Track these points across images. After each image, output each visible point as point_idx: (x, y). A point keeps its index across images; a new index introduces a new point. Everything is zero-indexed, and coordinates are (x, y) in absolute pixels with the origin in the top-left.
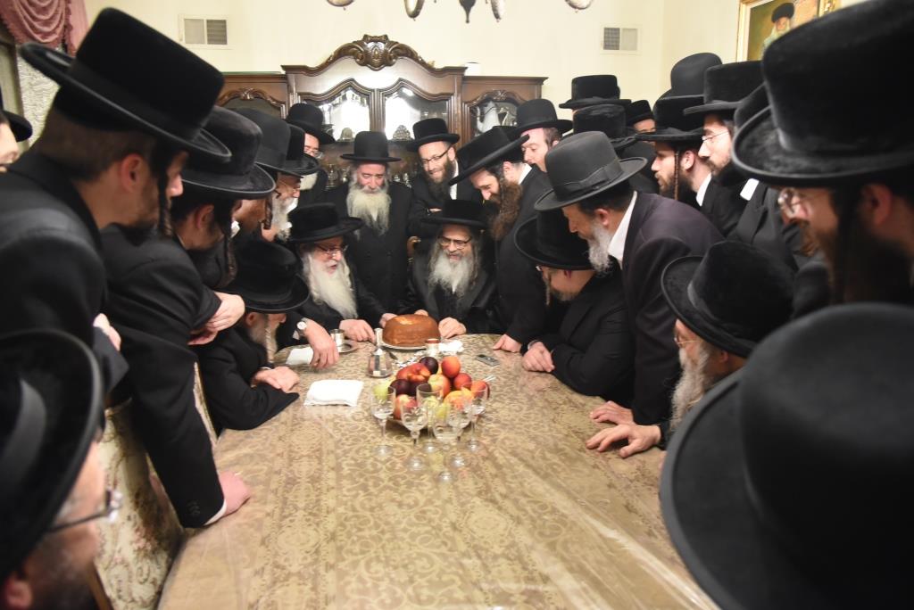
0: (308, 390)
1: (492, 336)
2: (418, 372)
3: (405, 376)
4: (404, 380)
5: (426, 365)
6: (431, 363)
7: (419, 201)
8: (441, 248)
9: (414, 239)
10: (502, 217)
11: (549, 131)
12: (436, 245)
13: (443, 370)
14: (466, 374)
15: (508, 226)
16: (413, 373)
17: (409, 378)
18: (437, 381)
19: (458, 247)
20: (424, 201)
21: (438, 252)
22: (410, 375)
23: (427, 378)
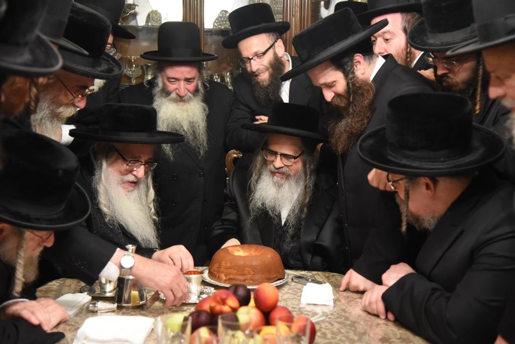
0: (78, 328)
1: (327, 274)
2: (223, 302)
3: (206, 307)
4: (206, 312)
5: (235, 293)
6: (241, 292)
7: (242, 107)
8: (265, 163)
9: (234, 154)
10: (347, 125)
11: (409, 17)
12: (259, 159)
13: (256, 301)
14: (285, 309)
15: (353, 136)
16: (218, 302)
17: (212, 309)
18: (248, 314)
19: (287, 162)
20: (248, 106)
21: (261, 167)
22: (213, 304)
23: (234, 310)
